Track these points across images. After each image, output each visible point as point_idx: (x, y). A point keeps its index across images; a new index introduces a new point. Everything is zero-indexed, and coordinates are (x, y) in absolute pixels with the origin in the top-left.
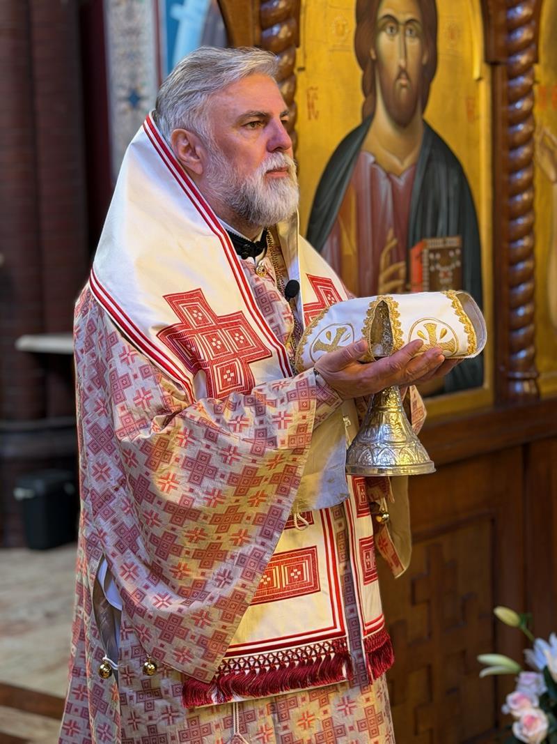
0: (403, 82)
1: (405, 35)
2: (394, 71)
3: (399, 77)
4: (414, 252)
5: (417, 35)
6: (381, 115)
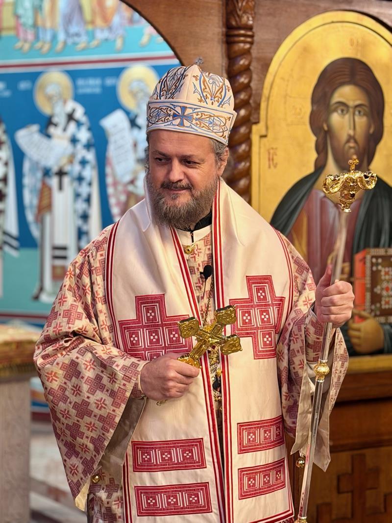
0: (352, 145)
1: (354, 114)
2: (344, 137)
3: (348, 141)
4: (358, 257)
5: (364, 115)
6: (331, 166)
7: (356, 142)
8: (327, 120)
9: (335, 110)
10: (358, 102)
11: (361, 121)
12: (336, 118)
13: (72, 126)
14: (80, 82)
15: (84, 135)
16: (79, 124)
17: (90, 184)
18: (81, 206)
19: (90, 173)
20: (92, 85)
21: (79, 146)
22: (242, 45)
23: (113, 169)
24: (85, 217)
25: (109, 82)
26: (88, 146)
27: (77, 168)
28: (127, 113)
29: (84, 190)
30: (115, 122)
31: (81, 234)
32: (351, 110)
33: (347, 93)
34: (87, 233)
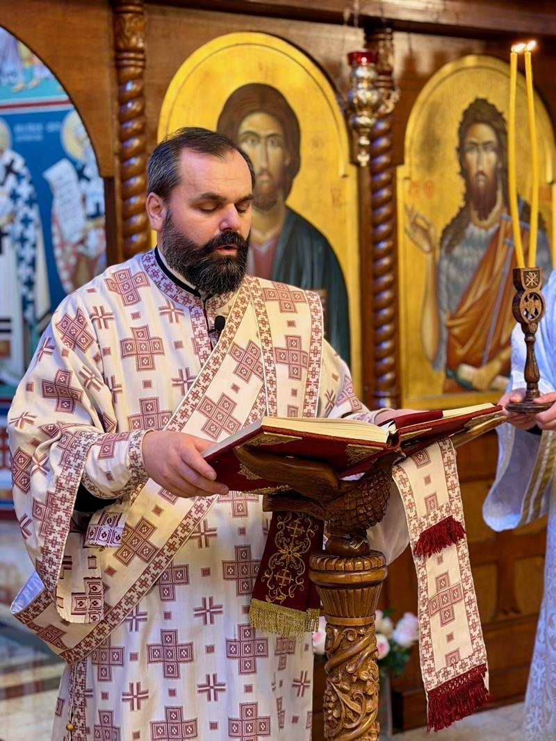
5: (278, 145)
10: (270, 132)
13: (11, 180)
14: (19, 128)
15: (25, 190)
16: (19, 177)
17: (34, 246)
18: (25, 271)
19: (34, 233)
20: (33, 132)
21: (20, 203)
22: (132, 69)
23: (59, 228)
24: (30, 284)
25: (52, 127)
26: (30, 202)
27: (19, 228)
28: (74, 162)
29: (28, 252)
30: (60, 173)
31: (26, 303)
32: (263, 141)
33: (258, 122)
34: (33, 302)
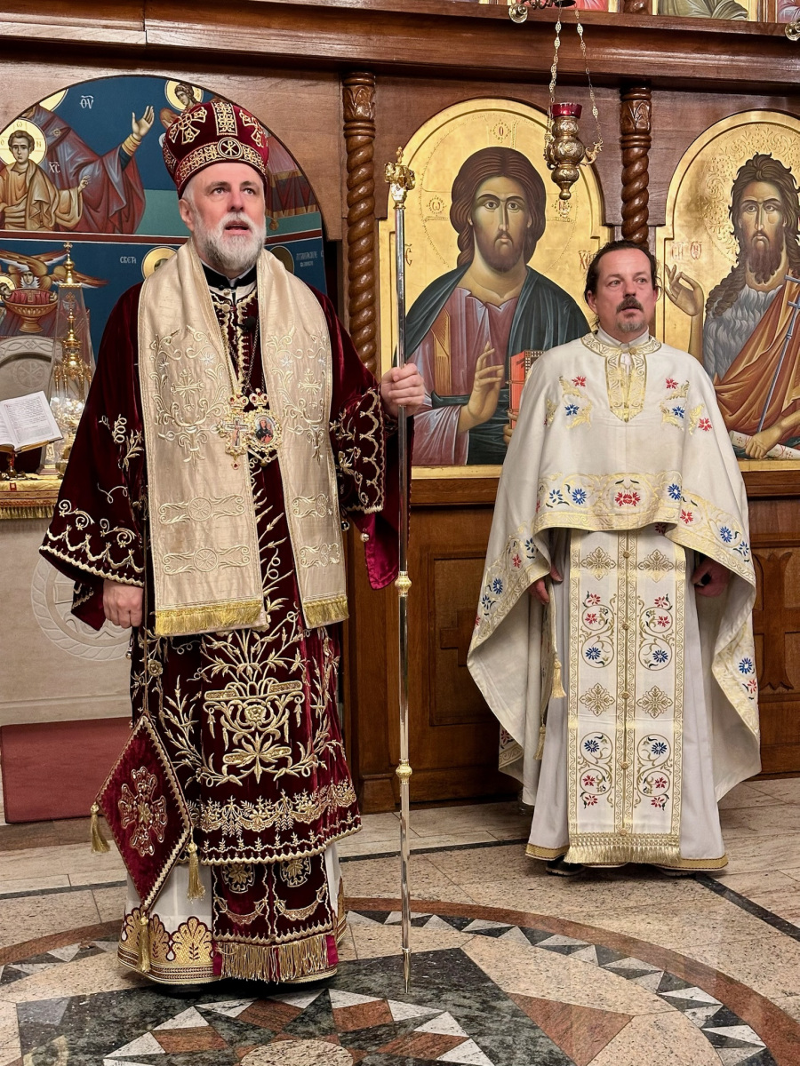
0: (504, 240)
1: (506, 208)
2: (495, 233)
3: (499, 236)
4: (514, 359)
5: (519, 208)
6: (479, 263)
7: (509, 237)
8: (473, 215)
9: (482, 204)
10: (510, 195)
11: (516, 216)
12: (483, 213)
32: (502, 203)
33: (498, 186)
